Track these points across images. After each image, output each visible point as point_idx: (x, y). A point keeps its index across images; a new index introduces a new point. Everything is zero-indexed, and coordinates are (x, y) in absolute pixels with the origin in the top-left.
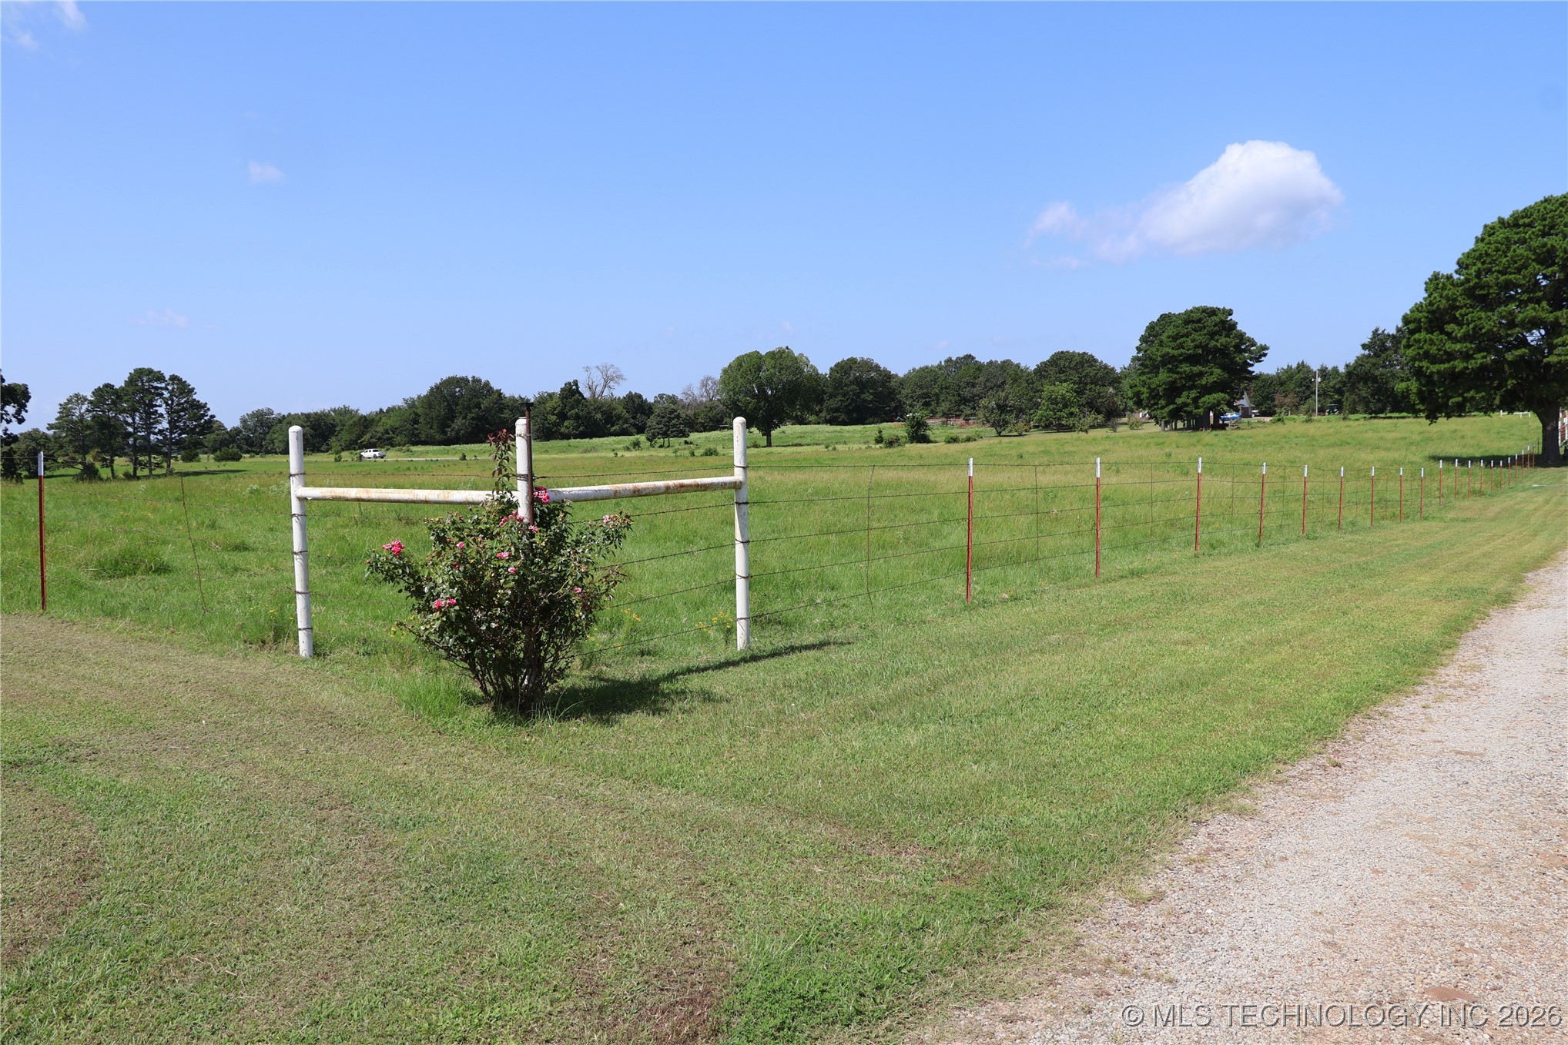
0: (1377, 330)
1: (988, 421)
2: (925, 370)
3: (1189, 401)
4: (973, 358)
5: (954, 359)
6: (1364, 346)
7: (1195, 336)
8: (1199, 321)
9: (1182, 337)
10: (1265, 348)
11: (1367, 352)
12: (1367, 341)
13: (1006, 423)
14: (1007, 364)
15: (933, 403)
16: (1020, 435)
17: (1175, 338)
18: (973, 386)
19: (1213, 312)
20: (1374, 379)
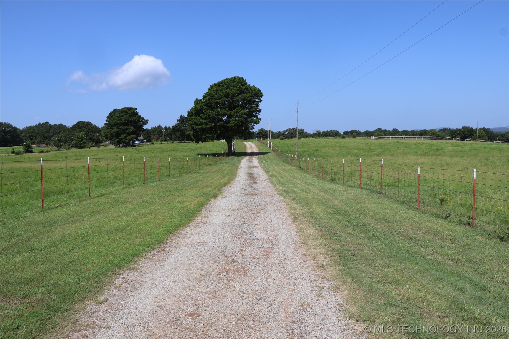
0: (181, 115)
1: (55, 145)
2: (31, 127)
3: (123, 137)
4: (49, 123)
5: (41, 123)
6: (178, 120)
7: (125, 116)
8: (126, 112)
9: (121, 117)
10: (147, 121)
11: (178, 122)
12: (178, 119)
13: (61, 146)
14: (61, 125)
15: (34, 139)
16: (66, 150)
17: (118, 117)
18: (49, 133)
19: (130, 109)
20: (181, 131)
